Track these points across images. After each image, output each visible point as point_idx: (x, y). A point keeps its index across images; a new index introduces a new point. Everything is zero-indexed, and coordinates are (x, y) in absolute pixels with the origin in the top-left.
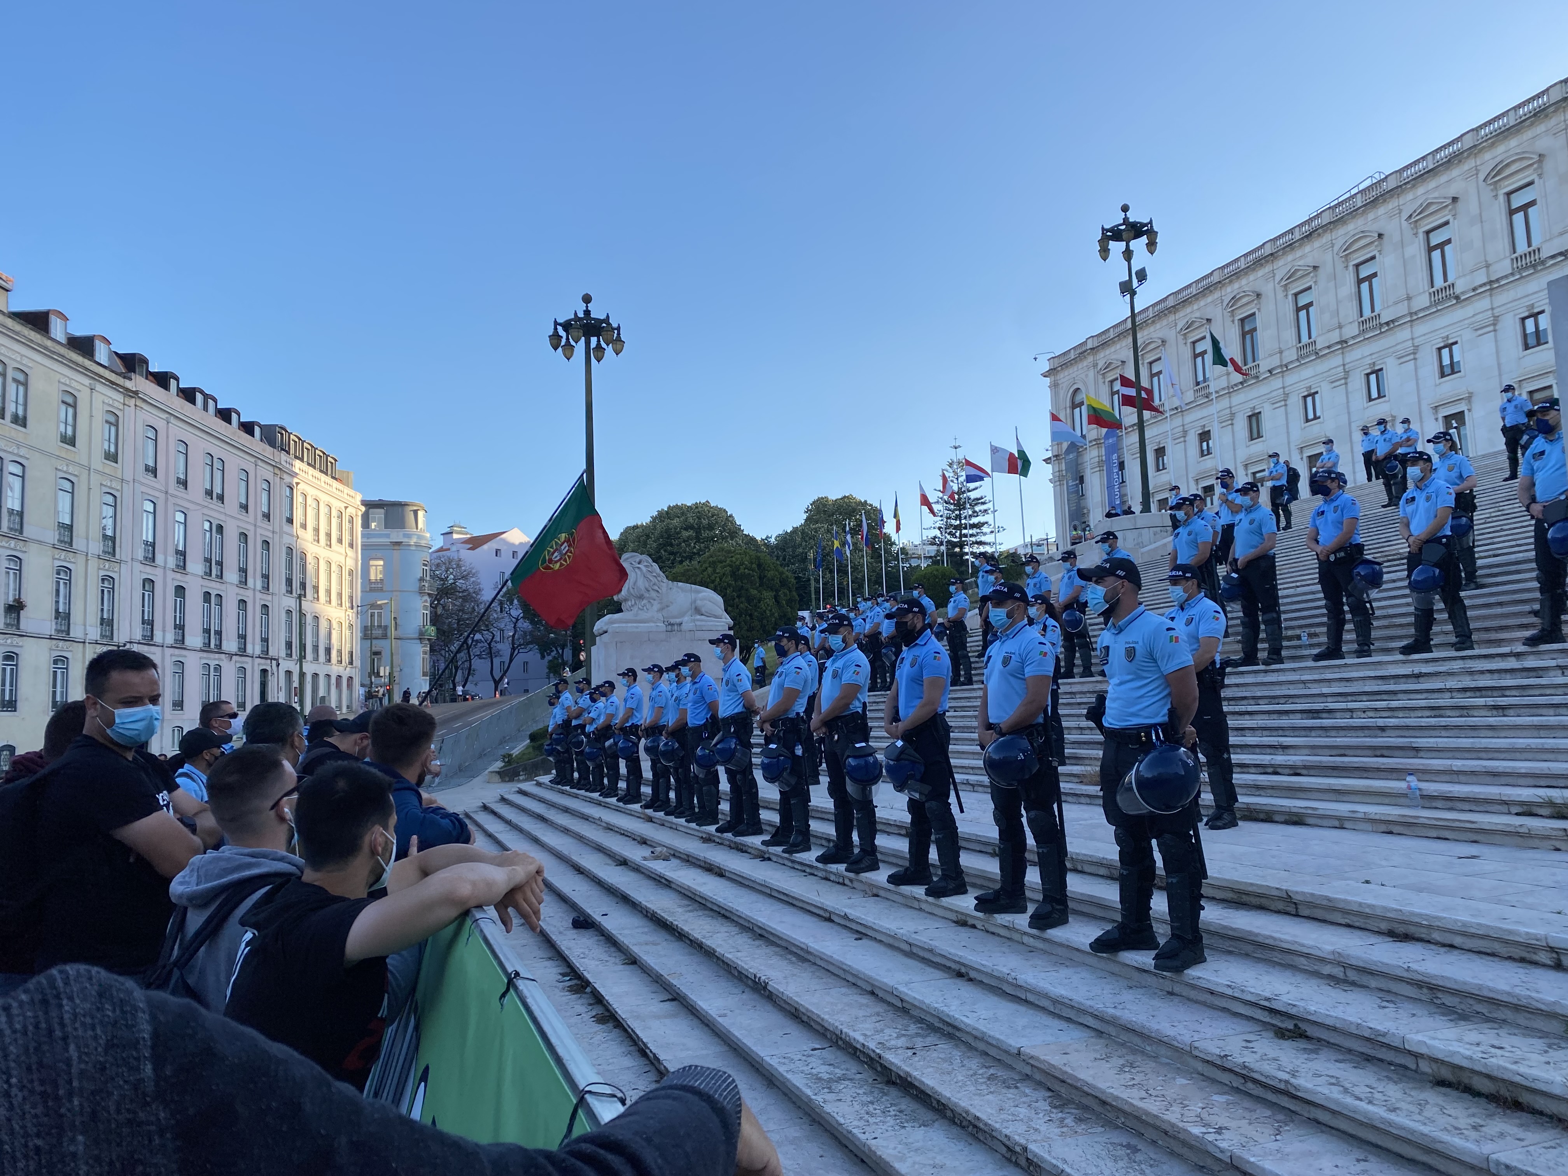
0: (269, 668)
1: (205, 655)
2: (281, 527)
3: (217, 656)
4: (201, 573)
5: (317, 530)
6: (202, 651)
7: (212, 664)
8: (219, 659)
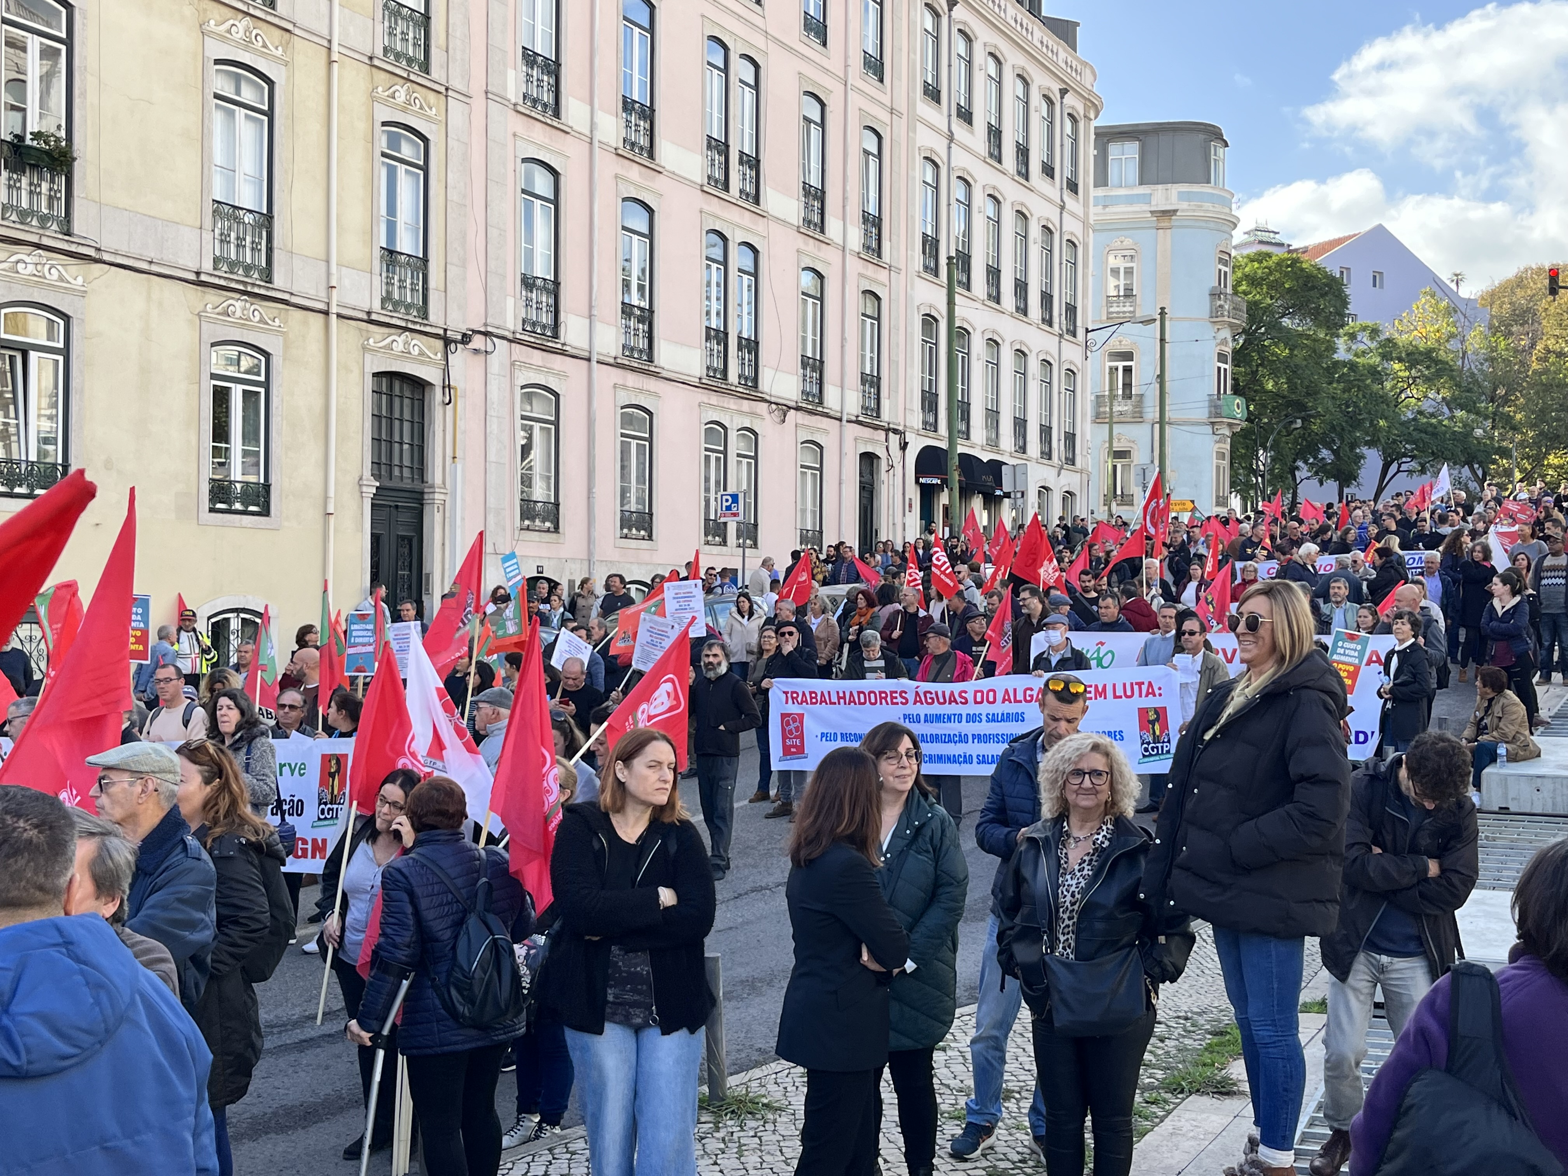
0: (880, 452)
1: (714, 399)
2: (911, 105)
3: (746, 405)
4: (699, 178)
5: (995, 134)
6: (701, 386)
7: (734, 423)
8: (753, 414)
